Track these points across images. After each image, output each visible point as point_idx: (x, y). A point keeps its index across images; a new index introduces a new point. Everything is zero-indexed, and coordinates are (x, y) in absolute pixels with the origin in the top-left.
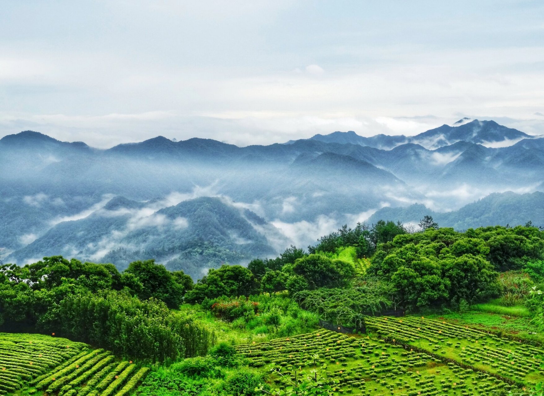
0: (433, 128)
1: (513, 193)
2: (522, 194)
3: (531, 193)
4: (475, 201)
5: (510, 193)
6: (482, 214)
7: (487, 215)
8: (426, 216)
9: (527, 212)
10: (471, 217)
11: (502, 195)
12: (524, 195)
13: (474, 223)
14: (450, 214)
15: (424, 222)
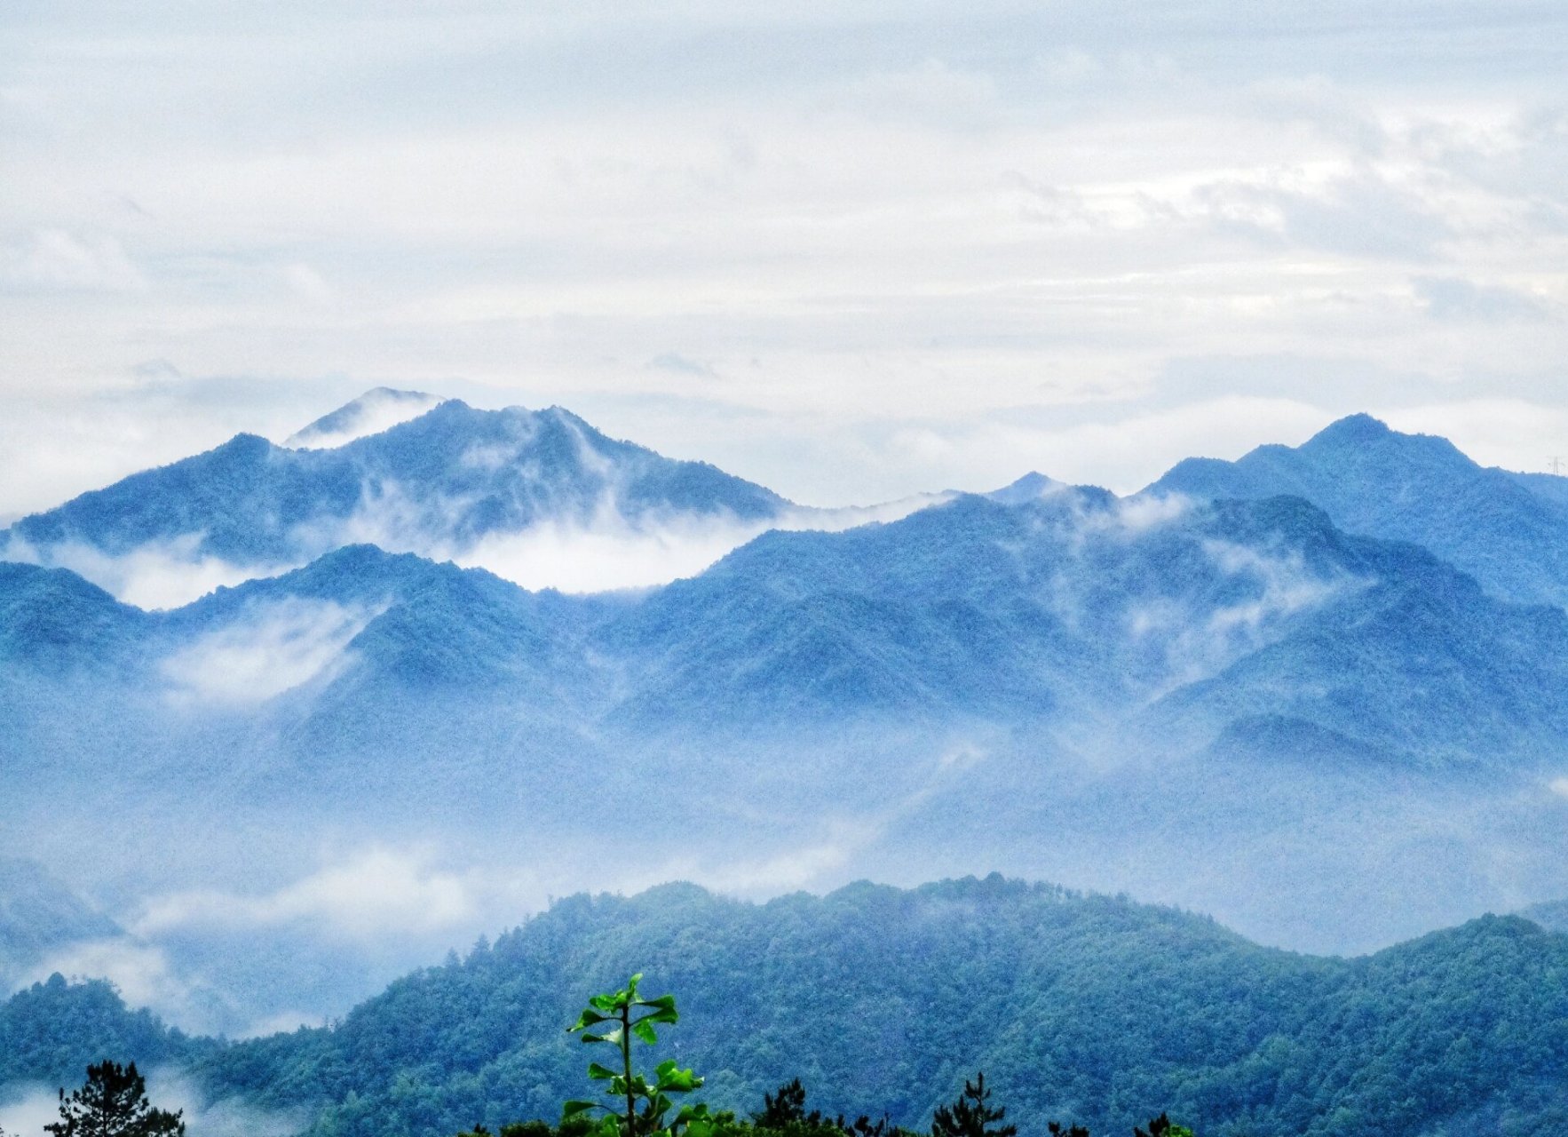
0: (165, 463)
1: (701, 891)
2: (761, 901)
3: (822, 892)
4: (453, 955)
5: (680, 892)
6: (503, 1044)
7: (533, 1049)
8: (98, 1063)
9: (797, 1021)
10: (425, 1067)
11: (632, 912)
12: (773, 905)
13: (451, 1103)
14: (286, 1046)
15: (85, 1110)
